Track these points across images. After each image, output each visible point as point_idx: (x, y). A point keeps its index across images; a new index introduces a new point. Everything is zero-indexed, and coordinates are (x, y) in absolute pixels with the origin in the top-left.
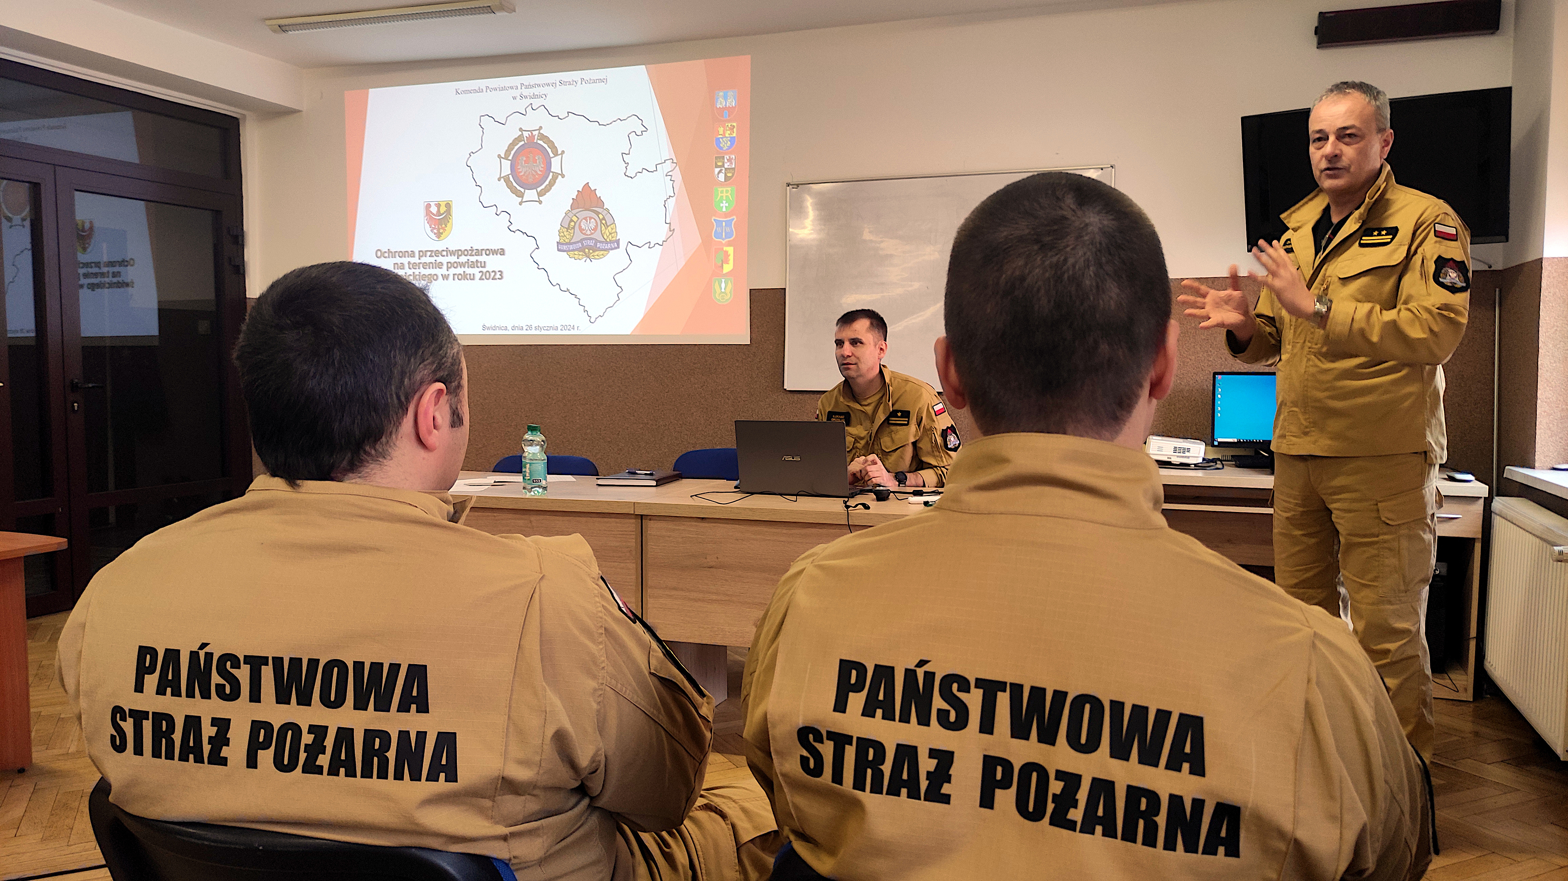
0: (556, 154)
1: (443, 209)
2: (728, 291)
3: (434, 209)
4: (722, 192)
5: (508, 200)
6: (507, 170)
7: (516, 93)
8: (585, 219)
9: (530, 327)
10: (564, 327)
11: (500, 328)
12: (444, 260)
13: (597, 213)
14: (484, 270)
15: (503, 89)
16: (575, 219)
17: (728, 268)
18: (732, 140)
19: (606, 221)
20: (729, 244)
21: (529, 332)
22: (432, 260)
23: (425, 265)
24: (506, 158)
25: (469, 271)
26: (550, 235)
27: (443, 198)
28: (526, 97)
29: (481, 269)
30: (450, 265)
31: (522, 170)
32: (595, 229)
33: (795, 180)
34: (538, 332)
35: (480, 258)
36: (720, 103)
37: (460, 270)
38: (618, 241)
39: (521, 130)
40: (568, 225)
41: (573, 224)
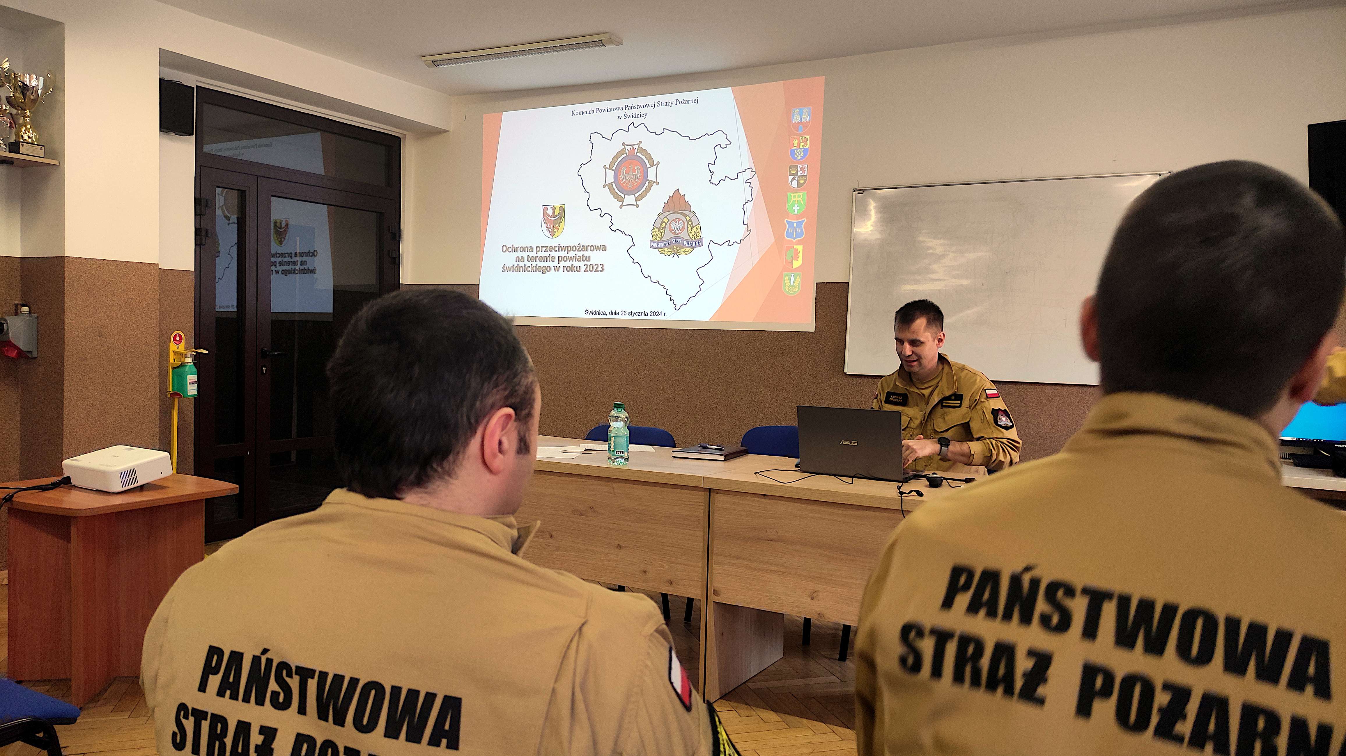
0: (652, 165)
1: (557, 212)
2: (796, 284)
3: (550, 212)
4: (794, 197)
5: (611, 204)
6: (610, 179)
7: (621, 113)
8: (675, 220)
9: (624, 313)
10: (652, 313)
11: (600, 313)
12: (556, 255)
13: (685, 216)
14: (589, 263)
15: (611, 110)
16: (666, 220)
17: (797, 264)
18: (805, 150)
19: (692, 223)
20: (799, 243)
21: (624, 317)
22: (547, 254)
23: (541, 259)
24: (610, 169)
25: (576, 264)
26: (644, 234)
27: (558, 202)
28: (629, 117)
29: (586, 262)
30: (561, 259)
31: (623, 178)
32: (683, 229)
33: (862, 186)
34: (631, 317)
35: (586, 253)
36: (796, 119)
37: (568, 264)
38: (702, 240)
39: (624, 144)
40: (660, 226)
41: (664, 224)
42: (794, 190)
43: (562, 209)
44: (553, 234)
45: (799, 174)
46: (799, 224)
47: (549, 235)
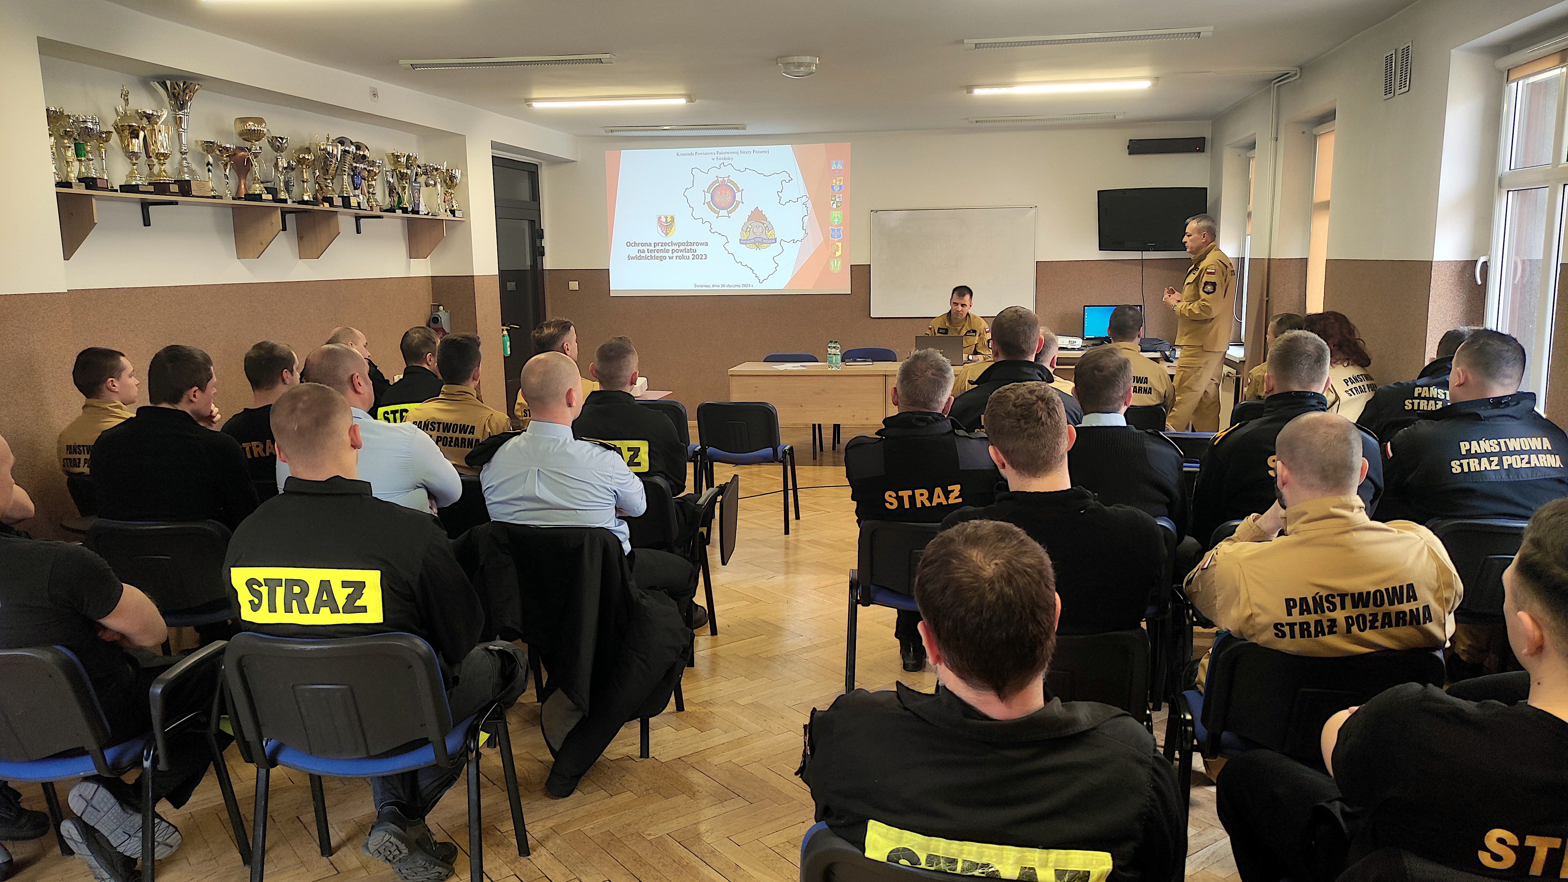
0: (739, 191)
1: (669, 220)
2: (838, 265)
3: (663, 220)
4: (835, 214)
5: (710, 215)
6: (709, 199)
7: (715, 156)
8: (756, 226)
9: (723, 286)
10: (745, 285)
11: (706, 286)
12: (670, 248)
13: (764, 224)
14: (695, 254)
15: (707, 154)
16: (750, 226)
17: (838, 254)
18: (840, 186)
19: (769, 227)
20: (839, 241)
21: (723, 288)
22: (663, 248)
23: (658, 251)
24: (708, 192)
25: (686, 254)
26: (735, 235)
27: (669, 214)
28: (720, 159)
29: (693, 253)
30: (677, 251)
32: (762, 232)
33: (875, 209)
34: (728, 288)
35: (692, 247)
36: (834, 167)
37: (680, 254)
38: (775, 239)
39: (717, 177)
40: (745, 229)
41: (749, 229)
42: (834, 210)
43: (672, 218)
44: (667, 234)
45: (837, 200)
46: (839, 230)
47: (663, 235)
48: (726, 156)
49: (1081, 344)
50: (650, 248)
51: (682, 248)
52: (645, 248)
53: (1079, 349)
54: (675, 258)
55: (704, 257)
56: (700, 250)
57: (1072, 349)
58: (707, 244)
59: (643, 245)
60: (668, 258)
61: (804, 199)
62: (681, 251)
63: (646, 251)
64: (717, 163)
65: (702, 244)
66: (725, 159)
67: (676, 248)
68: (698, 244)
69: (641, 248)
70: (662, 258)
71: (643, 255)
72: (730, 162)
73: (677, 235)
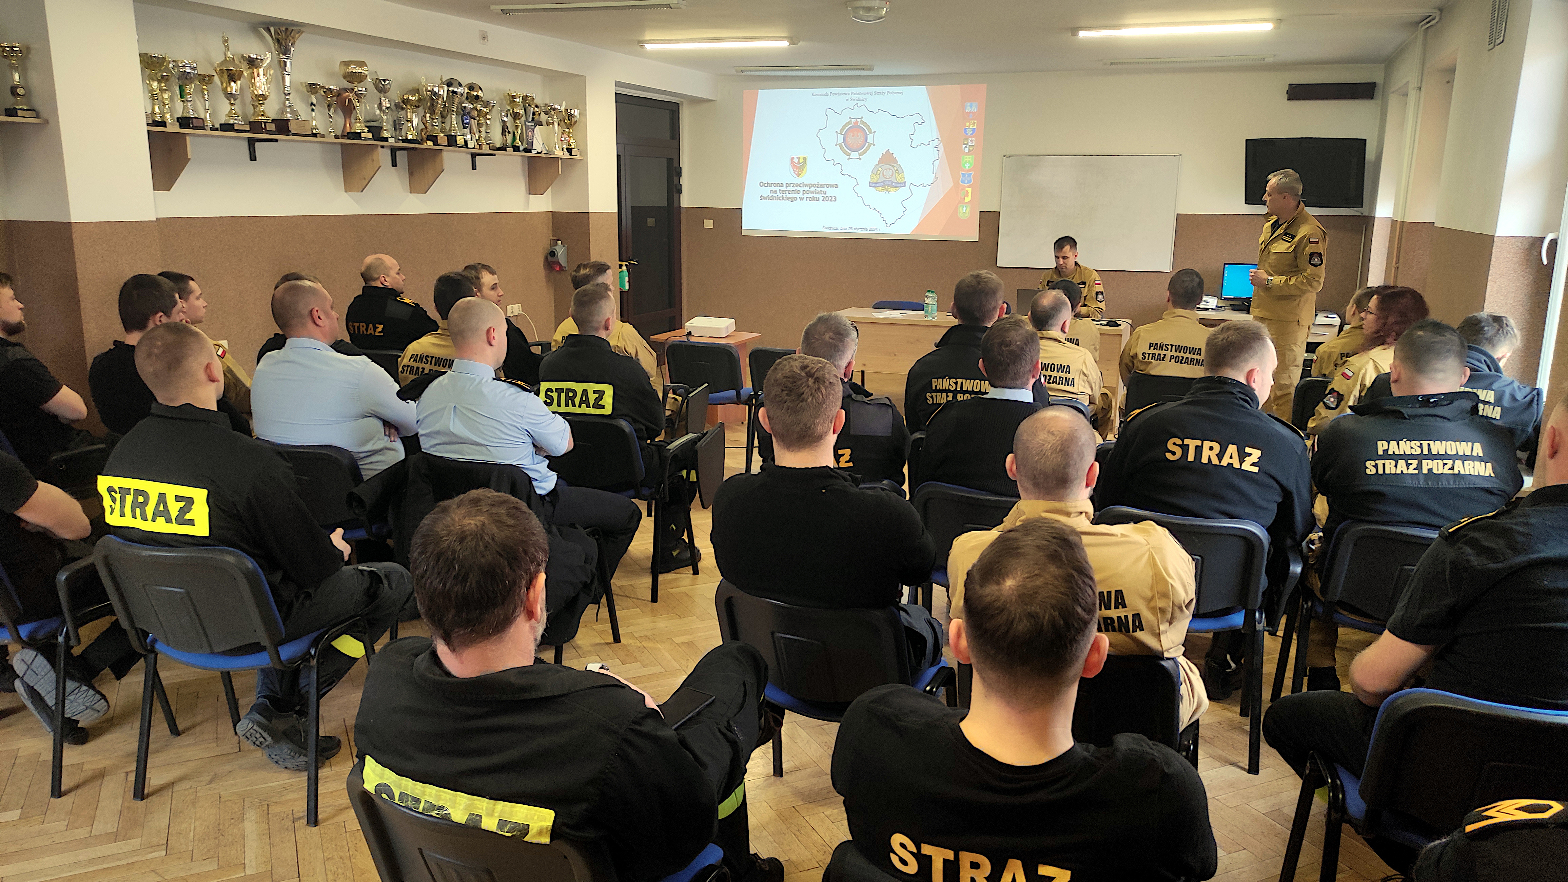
0: (871, 133)
1: (801, 160)
2: (967, 212)
3: (796, 160)
4: (966, 158)
5: (840, 156)
6: (841, 140)
7: (849, 97)
8: (886, 169)
9: (851, 228)
10: (871, 229)
11: (833, 229)
12: (801, 189)
13: (894, 167)
14: (825, 196)
15: (841, 94)
16: (880, 169)
17: (967, 200)
18: (974, 130)
19: (899, 171)
20: (969, 187)
21: (850, 231)
22: (794, 189)
23: (789, 192)
24: (841, 133)
25: (816, 196)
26: (865, 177)
28: (854, 100)
29: (823, 195)
30: (804, 192)
31: (848, 140)
32: (892, 175)
33: (1008, 154)
34: (856, 231)
35: (822, 189)
36: (968, 110)
37: (810, 195)
38: (905, 183)
39: (850, 118)
40: (875, 172)
41: (879, 172)
42: (967, 154)
43: (805, 159)
44: (798, 175)
45: (970, 144)
46: (969, 175)
47: (795, 176)
48: (861, 97)
49: (1215, 304)
50: (782, 189)
51: (813, 189)
52: (777, 189)
53: (1213, 310)
54: (805, 199)
55: (833, 199)
56: (830, 192)
57: (1205, 309)
58: (837, 186)
59: (776, 185)
60: (798, 199)
61: (936, 142)
62: (812, 192)
63: (778, 192)
64: (851, 104)
65: (832, 186)
66: (859, 100)
67: (807, 189)
68: (828, 186)
69: (773, 188)
70: (793, 199)
71: (775, 195)
72: (863, 103)
73: (810, 176)
